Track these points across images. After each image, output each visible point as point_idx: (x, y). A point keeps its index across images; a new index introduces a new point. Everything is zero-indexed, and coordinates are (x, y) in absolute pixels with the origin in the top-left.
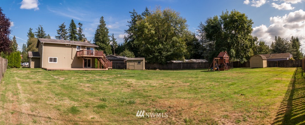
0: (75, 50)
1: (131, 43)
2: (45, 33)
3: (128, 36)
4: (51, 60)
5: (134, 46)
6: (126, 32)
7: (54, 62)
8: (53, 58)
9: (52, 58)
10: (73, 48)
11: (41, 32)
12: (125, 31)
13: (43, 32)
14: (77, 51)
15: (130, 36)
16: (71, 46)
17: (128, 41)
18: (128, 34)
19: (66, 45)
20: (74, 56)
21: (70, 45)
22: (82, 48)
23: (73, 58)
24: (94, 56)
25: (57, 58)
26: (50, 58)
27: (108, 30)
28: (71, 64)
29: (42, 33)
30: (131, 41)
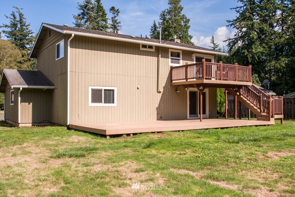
0: (167, 63)
1: (246, 53)
2: (30, 28)
3: (236, 35)
4: (97, 96)
5: (253, 57)
6: (231, 25)
7: (105, 102)
8: (104, 88)
9: (101, 90)
10: (160, 59)
11: (19, 26)
12: (228, 24)
13: (24, 27)
14: (172, 68)
15: (240, 34)
16: (153, 50)
17: (236, 47)
18: (237, 31)
19: (141, 49)
20: (163, 82)
21: (150, 47)
22: (183, 60)
23: (161, 90)
24: (213, 81)
25: (115, 89)
26: (92, 90)
27: (188, 20)
28: (157, 108)
29: (22, 30)
30: (243, 48)
